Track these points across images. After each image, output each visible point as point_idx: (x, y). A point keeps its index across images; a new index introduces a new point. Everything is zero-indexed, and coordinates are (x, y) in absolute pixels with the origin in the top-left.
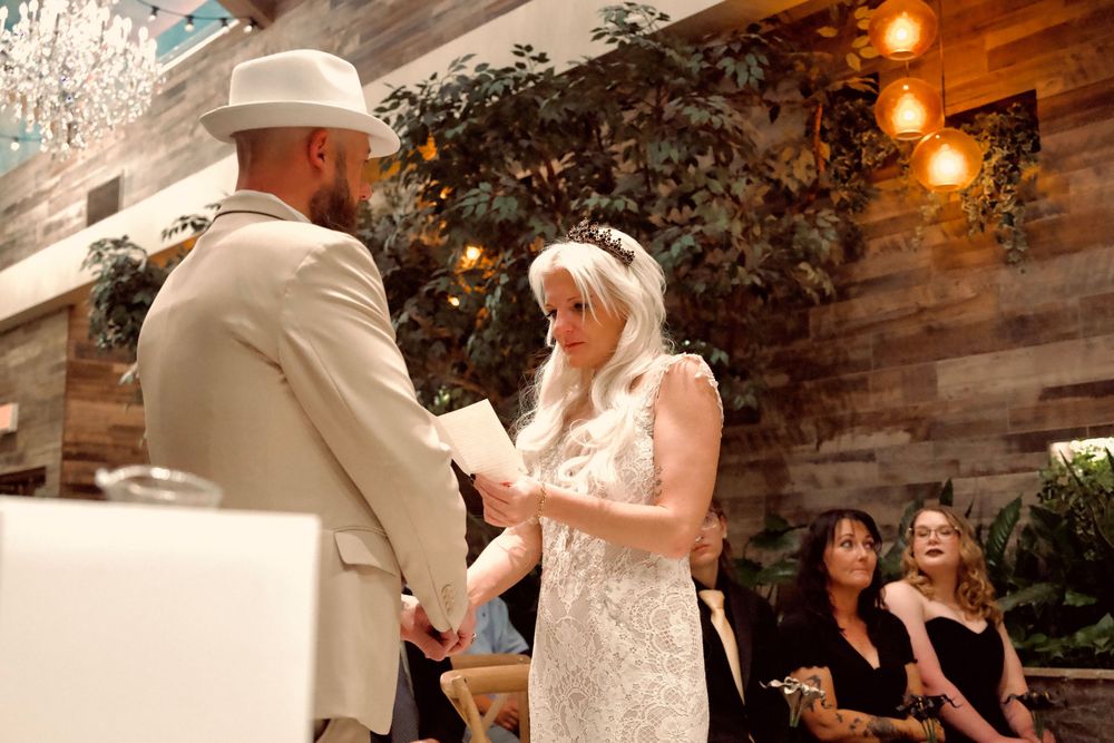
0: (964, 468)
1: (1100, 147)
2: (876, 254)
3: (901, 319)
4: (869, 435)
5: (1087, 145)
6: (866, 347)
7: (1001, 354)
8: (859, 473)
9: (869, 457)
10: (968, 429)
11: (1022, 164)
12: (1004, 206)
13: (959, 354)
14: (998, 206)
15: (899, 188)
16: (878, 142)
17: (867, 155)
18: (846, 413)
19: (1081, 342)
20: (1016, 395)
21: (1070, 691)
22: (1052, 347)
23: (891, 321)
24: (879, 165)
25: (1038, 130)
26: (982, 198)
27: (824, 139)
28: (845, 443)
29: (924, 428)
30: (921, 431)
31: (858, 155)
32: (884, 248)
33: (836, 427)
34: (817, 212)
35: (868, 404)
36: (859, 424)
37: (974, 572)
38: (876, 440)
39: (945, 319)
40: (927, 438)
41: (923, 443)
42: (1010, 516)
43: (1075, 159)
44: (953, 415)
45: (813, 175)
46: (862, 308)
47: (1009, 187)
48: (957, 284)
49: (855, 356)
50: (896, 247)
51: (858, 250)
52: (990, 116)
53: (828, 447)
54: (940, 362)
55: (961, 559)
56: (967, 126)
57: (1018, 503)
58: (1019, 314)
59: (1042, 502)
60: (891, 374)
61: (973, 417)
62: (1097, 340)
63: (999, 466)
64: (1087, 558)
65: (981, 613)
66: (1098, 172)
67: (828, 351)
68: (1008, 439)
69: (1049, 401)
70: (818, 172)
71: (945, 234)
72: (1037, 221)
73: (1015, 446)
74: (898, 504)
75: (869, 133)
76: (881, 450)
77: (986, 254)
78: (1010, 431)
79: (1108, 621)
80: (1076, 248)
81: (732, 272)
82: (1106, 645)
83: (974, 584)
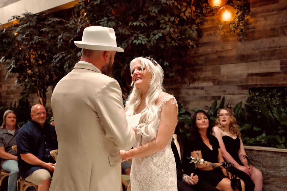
0: (227, 92)
1: (266, 12)
2: (206, 36)
3: (212, 53)
4: (203, 83)
5: (263, 11)
6: (202, 60)
7: (237, 64)
8: (199, 92)
9: (202, 88)
10: (228, 83)
11: (246, 16)
12: (241, 27)
13: (227, 63)
14: (239, 26)
15: (212, 19)
16: (208, 6)
17: (205, 10)
18: (197, 77)
19: (258, 63)
20: (241, 75)
21: (255, 153)
22: (251, 63)
23: (209, 54)
24: (207, 13)
25: (250, 7)
26: (235, 24)
27: (193, 5)
28: (196, 84)
29: (217, 82)
30: (216, 83)
31: (202, 10)
32: (208, 35)
33: (194, 80)
34: (192, 25)
35: (203, 75)
36: (200, 80)
37: (234, 125)
38: (204, 84)
39: (223, 54)
40: (218, 84)
41: (217, 86)
42: (239, 106)
43: (259, 15)
44: (225, 79)
45: (190, 15)
46: (201, 50)
47: (242, 22)
48: (227, 45)
49: (199, 62)
50: (211, 35)
51: (201, 34)
52: (237, 2)
53: (192, 85)
54: (222, 65)
56: (231, 4)
57: (241, 103)
58: (243, 54)
59: (247, 103)
60: (209, 67)
61: (230, 80)
62: (263, 62)
63: (236, 93)
64: (258, 117)
65: (235, 134)
66: (265, 19)
67: (192, 61)
68: (239, 86)
69: (250, 77)
70: (192, 14)
71: (224, 32)
72: (249, 30)
73: (240, 88)
74: (210, 101)
75: (205, 4)
76: (206, 87)
77: (235, 38)
78: (239, 84)
79: (264, 135)
80: (258, 38)
81: (171, 43)
82: (264, 141)
83: (234, 128)
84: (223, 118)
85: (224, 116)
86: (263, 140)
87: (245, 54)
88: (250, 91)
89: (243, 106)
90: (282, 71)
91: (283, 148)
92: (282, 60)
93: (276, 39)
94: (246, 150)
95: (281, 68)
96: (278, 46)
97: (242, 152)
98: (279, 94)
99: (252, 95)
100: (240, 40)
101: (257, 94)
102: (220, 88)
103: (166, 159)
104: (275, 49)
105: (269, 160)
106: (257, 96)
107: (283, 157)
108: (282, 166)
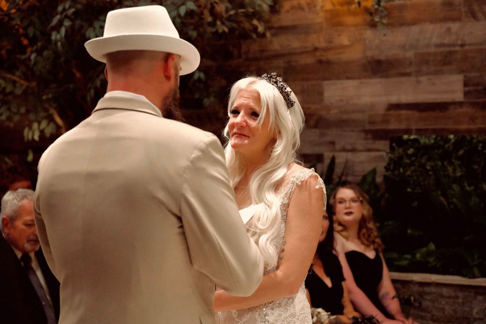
0: (338, 147)
2: (288, 11)
3: (302, 53)
7: (364, 80)
10: (341, 124)
13: (338, 78)
19: (413, 79)
20: (372, 106)
21: (416, 288)
23: (295, 54)
29: (315, 121)
32: (293, 8)
37: (369, 223)
39: (331, 56)
40: (316, 126)
41: (313, 130)
42: (370, 179)
44: (333, 114)
48: (339, 35)
50: (302, 9)
54: (326, 82)
55: (363, 216)
57: (374, 172)
58: (377, 58)
59: (387, 171)
61: (345, 117)
62: (423, 79)
63: (360, 147)
64: (413, 205)
65: (372, 247)
68: (367, 132)
69: (392, 112)
71: (333, 4)
72: (393, 3)
73: (370, 136)
77: (359, 19)
78: (368, 127)
79: (432, 247)
80: (413, 23)
81: (213, 24)
82: (434, 261)
83: (369, 229)
84: (347, 208)
85: (347, 204)
86: (431, 260)
87: (383, 58)
88: (394, 145)
89: (379, 179)
90: (466, 101)
91: (478, 277)
92: (468, 75)
93: (455, 26)
94: (394, 281)
95: (466, 94)
96: (460, 42)
97: (387, 287)
98: (461, 152)
99: (399, 153)
100: (373, 25)
101: (411, 151)
102: (322, 135)
103: (297, 317)
104: (452, 49)
105: (447, 303)
106: (409, 156)
107: (480, 298)
108: (477, 316)
